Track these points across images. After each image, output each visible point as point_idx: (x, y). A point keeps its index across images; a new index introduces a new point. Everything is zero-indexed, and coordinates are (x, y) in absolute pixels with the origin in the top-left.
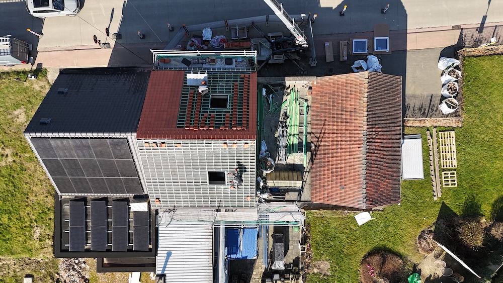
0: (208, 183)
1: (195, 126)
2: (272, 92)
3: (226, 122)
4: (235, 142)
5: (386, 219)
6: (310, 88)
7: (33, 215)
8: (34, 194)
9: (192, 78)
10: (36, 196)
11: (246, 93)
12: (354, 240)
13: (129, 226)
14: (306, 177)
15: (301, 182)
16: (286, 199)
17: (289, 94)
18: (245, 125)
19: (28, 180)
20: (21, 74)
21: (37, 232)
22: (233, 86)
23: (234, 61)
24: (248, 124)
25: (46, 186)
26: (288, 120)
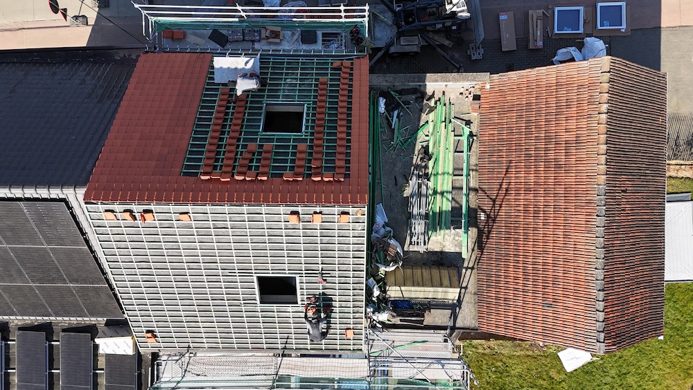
0: (258, 302)
1: (226, 172)
2: (398, 106)
3: (298, 163)
4: (318, 209)
5: (621, 361)
6: (477, 98)
9: (225, 66)
11: (345, 98)
13: (96, 385)
14: (466, 280)
15: (459, 290)
16: (425, 323)
17: (432, 109)
18: (343, 171)
22: (316, 85)
23: (319, 34)
24: (348, 169)
26: (431, 163)
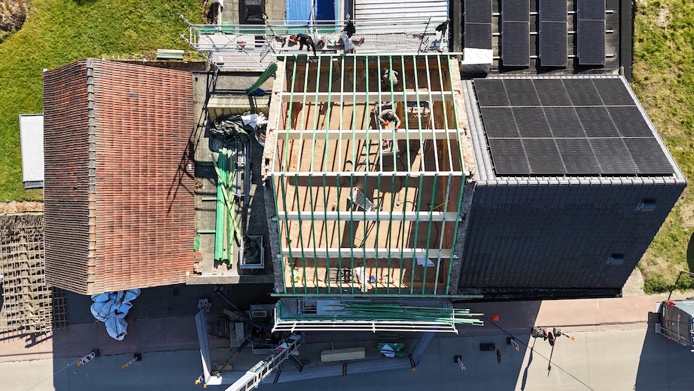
7: (670, 47)
8: (668, 82)
10: (665, 80)
12: (131, 12)
13: (500, 23)
15: (209, 107)
19: (678, 106)
20: (688, 284)
21: (662, 18)
25: (647, 97)
